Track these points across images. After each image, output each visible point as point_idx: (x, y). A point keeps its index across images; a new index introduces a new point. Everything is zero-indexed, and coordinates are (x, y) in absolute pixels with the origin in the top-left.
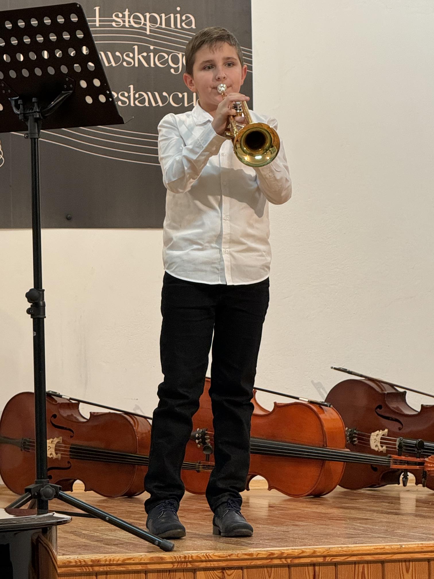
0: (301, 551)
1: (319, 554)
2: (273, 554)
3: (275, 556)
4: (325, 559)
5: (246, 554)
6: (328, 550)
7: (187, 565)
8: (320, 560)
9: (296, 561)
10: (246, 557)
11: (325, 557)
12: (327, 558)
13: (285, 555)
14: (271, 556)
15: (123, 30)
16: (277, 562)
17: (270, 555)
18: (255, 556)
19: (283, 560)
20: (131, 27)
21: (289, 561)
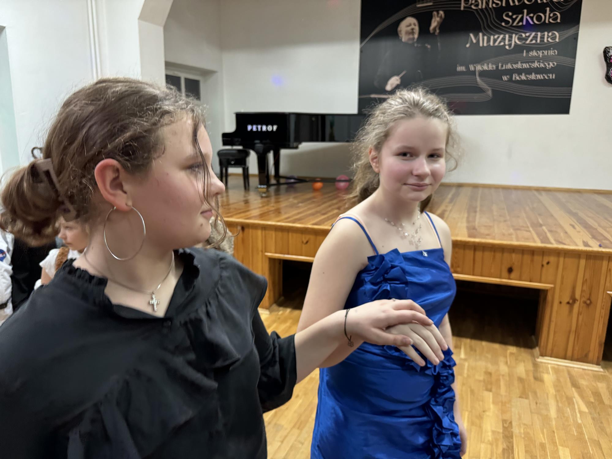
15: (533, 57)
20: (536, 56)
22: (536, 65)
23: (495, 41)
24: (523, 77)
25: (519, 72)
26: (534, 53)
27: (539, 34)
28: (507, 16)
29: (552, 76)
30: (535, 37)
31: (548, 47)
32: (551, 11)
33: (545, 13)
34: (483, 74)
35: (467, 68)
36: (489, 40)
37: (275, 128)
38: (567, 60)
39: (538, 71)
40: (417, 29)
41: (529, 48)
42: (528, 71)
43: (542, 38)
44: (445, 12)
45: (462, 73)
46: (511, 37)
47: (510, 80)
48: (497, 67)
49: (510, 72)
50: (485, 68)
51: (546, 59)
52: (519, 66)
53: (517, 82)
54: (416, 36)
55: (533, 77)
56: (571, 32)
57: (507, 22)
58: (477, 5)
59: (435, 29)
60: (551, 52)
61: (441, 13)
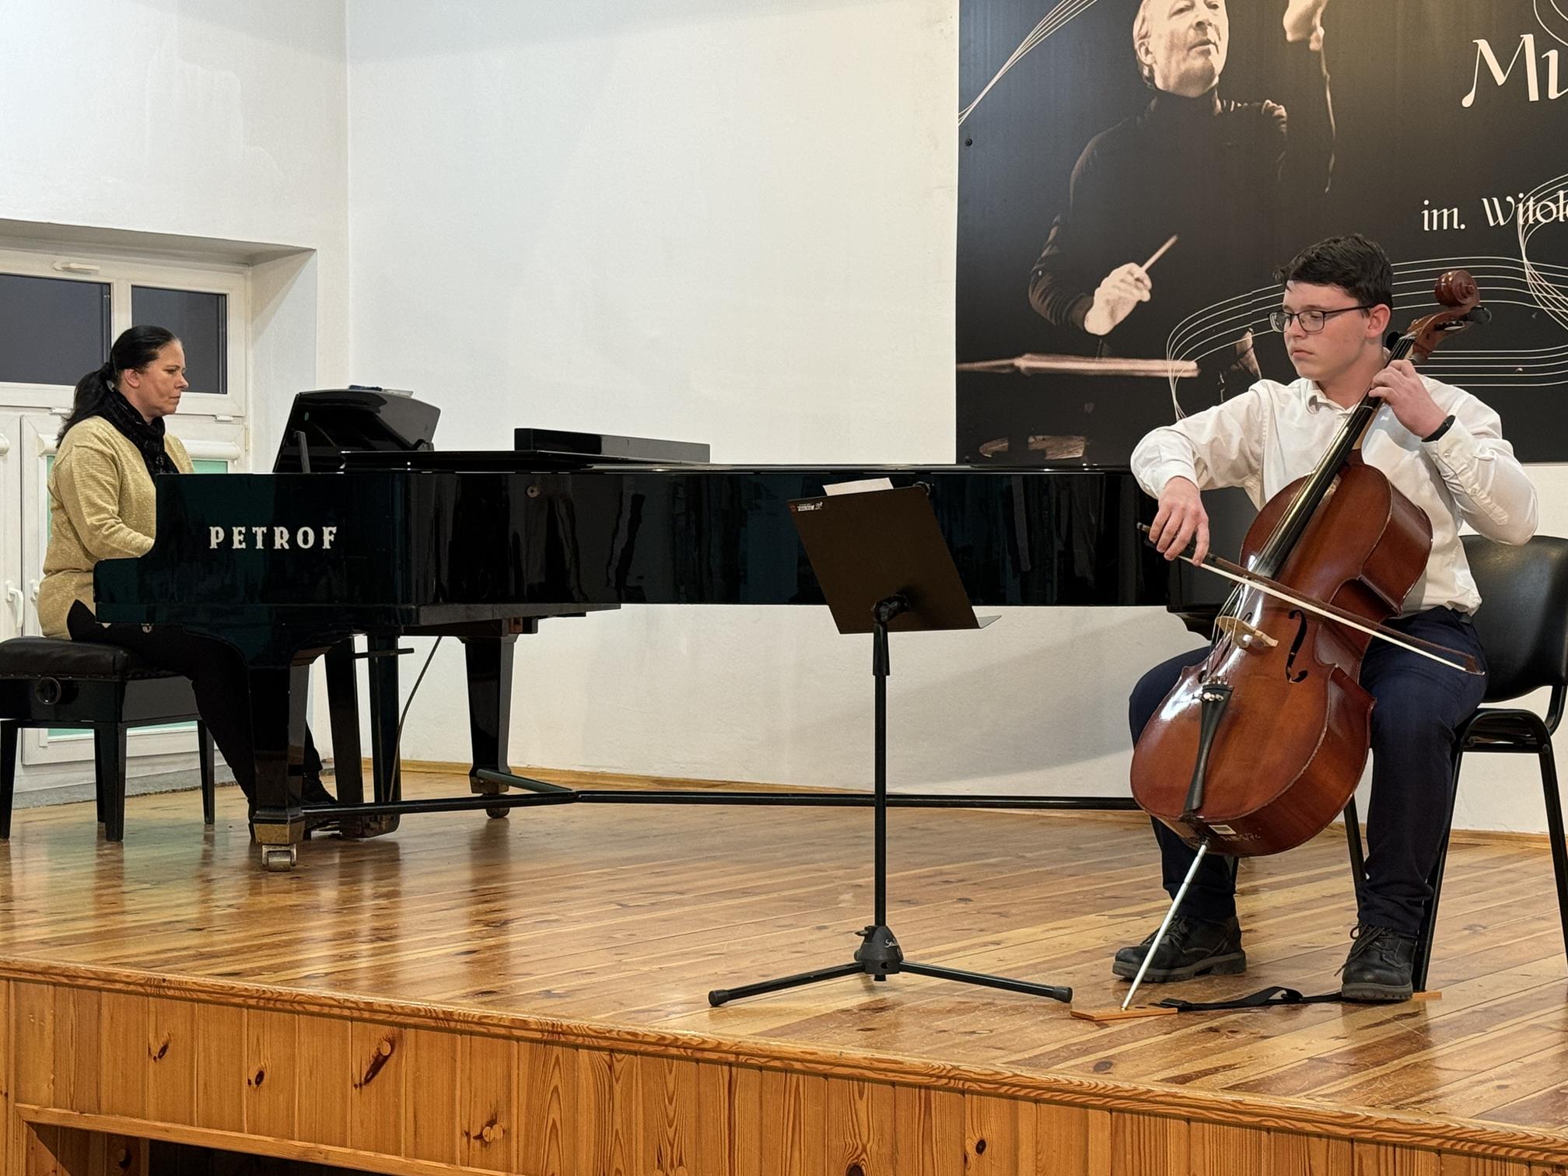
0: (701, 1041)
1: (725, 1049)
2: (663, 1038)
3: (667, 1042)
4: (737, 1058)
5: (628, 1033)
6: (736, 1045)
7: (559, 1038)
8: (732, 1058)
9: (699, 1055)
10: (629, 1037)
11: (738, 1054)
12: (741, 1057)
13: (679, 1043)
14: (662, 1042)
16: (673, 1051)
17: (659, 1039)
18: (640, 1039)
19: (682, 1050)
21: (689, 1051)
34: (1557, 241)
35: (1473, 215)
37: (329, 534)
45: (1445, 241)
54: (1218, 61)
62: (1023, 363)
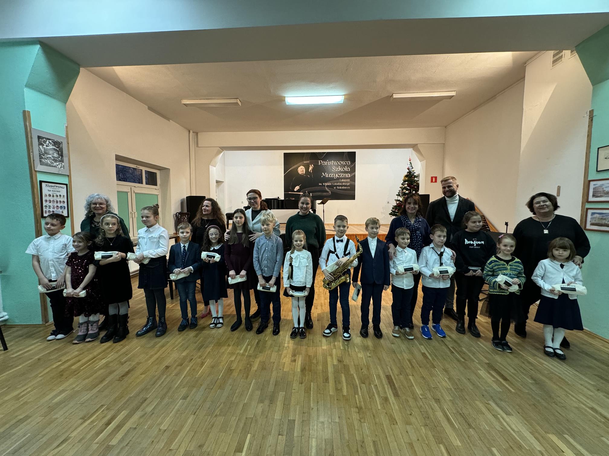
22: (344, 184)
23: (331, 176)
24: (340, 188)
25: (339, 186)
26: (343, 180)
27: (344, 174)
28: (334, 168)
29: (349, 188)
30: (343, 175)
31: (347, 178)
32: (347, 167)
33: (345, 168)
34: (327, 186)
35: (322, 184)
36: (329, 175)
38: (353, 183)
39: (345, 186)
40: (304, 170)
41: (342, 179)
42: (342, 186)
43: (345, 175)
44: (314, 165)
45: (320, 186)
46: (335, 175)
47: (336, 189)
48: (332, 184)
49: (336, 186)
50: (328, 184)
51: (347, 182)
52: (339, 184)
53: (338, 189)
54: (304, 173)
55: (343, 188)
56: (353, 174)
57: (334, 170)
58: (324, 164)
59: (311, 170)
60: (348, 180)
61: (312, 165)
62: (289, 193)
